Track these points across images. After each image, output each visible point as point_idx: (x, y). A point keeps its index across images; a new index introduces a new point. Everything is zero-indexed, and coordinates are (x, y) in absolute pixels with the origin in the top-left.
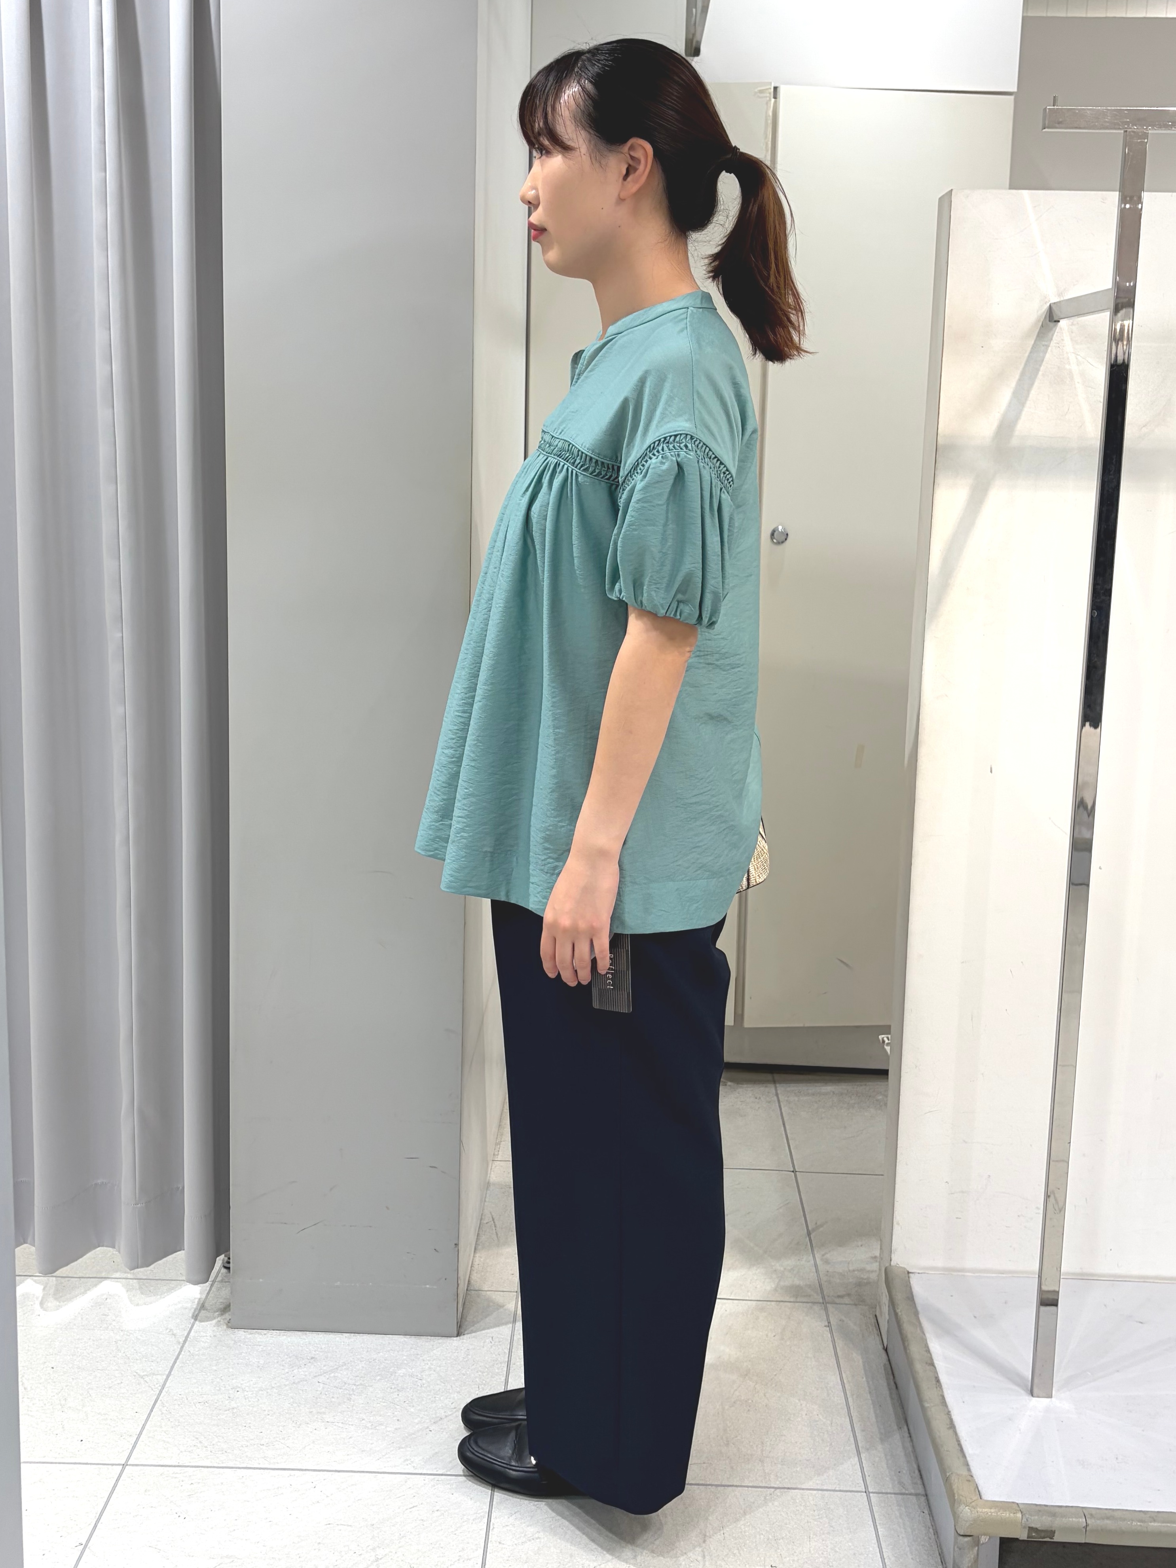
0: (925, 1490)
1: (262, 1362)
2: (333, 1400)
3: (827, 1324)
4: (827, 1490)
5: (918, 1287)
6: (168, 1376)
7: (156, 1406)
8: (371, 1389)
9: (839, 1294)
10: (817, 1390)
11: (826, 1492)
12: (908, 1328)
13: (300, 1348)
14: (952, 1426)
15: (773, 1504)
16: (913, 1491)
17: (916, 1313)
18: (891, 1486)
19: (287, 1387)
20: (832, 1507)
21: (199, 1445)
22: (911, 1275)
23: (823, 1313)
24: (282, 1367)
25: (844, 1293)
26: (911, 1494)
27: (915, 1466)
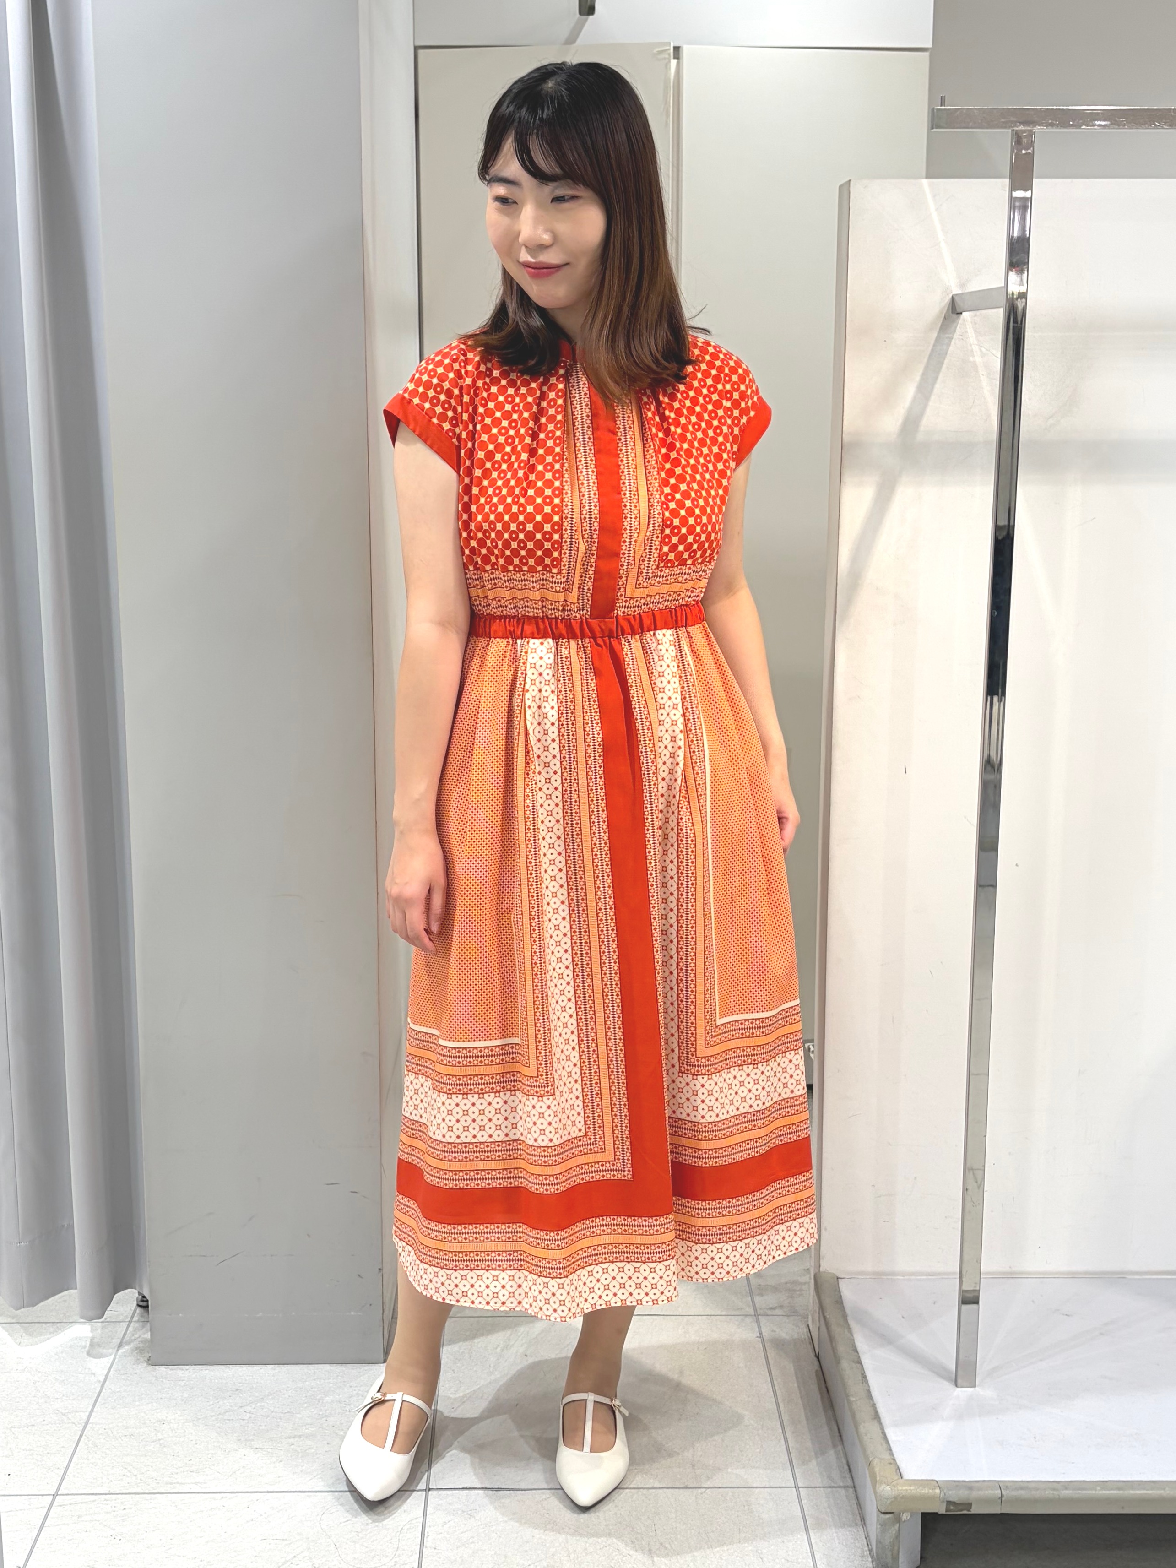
0: (854, 1483)
1: (186, 1395)
2: (261, 1428)
3: (759, 1335)
4: (756, 1488)
5: (847, 1291)
6: (92, 1411)
7: (81, 1441)
8: (298, 1416)
9: (771, 1306)
10: (749, 1397)
11: (754, 1489)
12: (835, 1329)
13: (224, 1381)
14: (877, 1417)
15: (704, 1502)
16: (841, 1484)
17: (845, 1316)
18: (820, 1480)
19: (214, 1418)
20: (762, 1502)
21: (129, 1474)
22: (840, 1280)
23: (755, 1325)
24: (206, 1400)
25: (776, 1305)
26: (840, 1487)
27: (844, 1462)
